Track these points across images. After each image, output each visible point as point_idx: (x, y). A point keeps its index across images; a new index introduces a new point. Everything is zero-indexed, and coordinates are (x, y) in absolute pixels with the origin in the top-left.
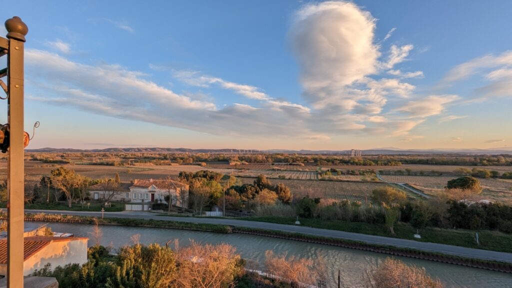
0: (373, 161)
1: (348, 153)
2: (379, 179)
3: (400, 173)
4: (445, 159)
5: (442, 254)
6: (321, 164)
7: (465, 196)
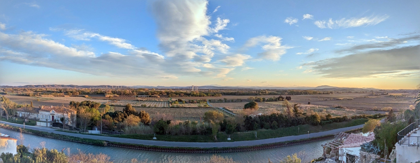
0: (206, 93)
1: (189, 88)
2: (209, 105)
3: (220, 101)
4: (244, 92)
5: (241, 147)
6: (172, 96)
7: (252, 112)
